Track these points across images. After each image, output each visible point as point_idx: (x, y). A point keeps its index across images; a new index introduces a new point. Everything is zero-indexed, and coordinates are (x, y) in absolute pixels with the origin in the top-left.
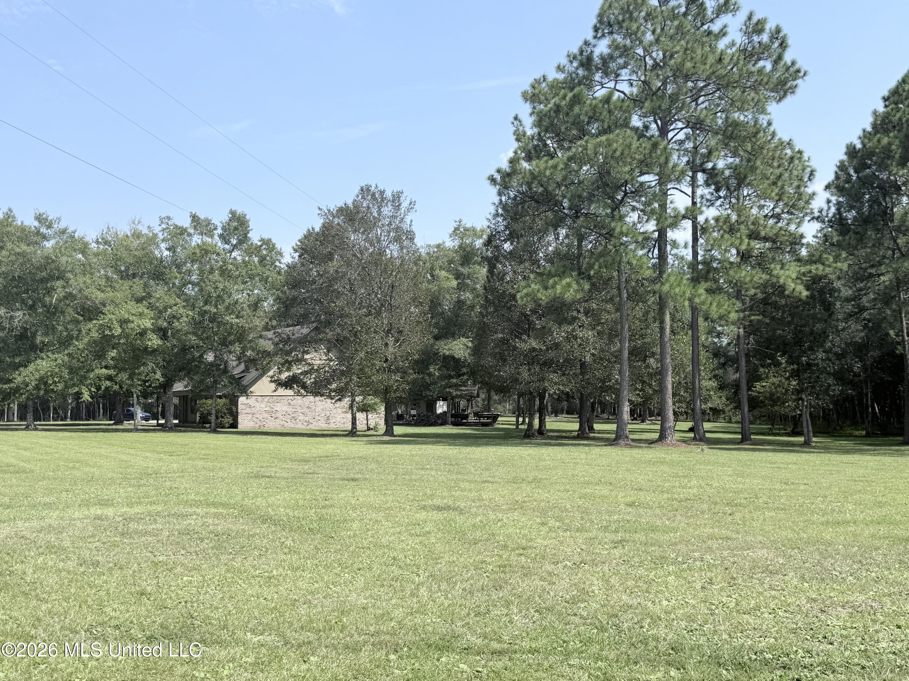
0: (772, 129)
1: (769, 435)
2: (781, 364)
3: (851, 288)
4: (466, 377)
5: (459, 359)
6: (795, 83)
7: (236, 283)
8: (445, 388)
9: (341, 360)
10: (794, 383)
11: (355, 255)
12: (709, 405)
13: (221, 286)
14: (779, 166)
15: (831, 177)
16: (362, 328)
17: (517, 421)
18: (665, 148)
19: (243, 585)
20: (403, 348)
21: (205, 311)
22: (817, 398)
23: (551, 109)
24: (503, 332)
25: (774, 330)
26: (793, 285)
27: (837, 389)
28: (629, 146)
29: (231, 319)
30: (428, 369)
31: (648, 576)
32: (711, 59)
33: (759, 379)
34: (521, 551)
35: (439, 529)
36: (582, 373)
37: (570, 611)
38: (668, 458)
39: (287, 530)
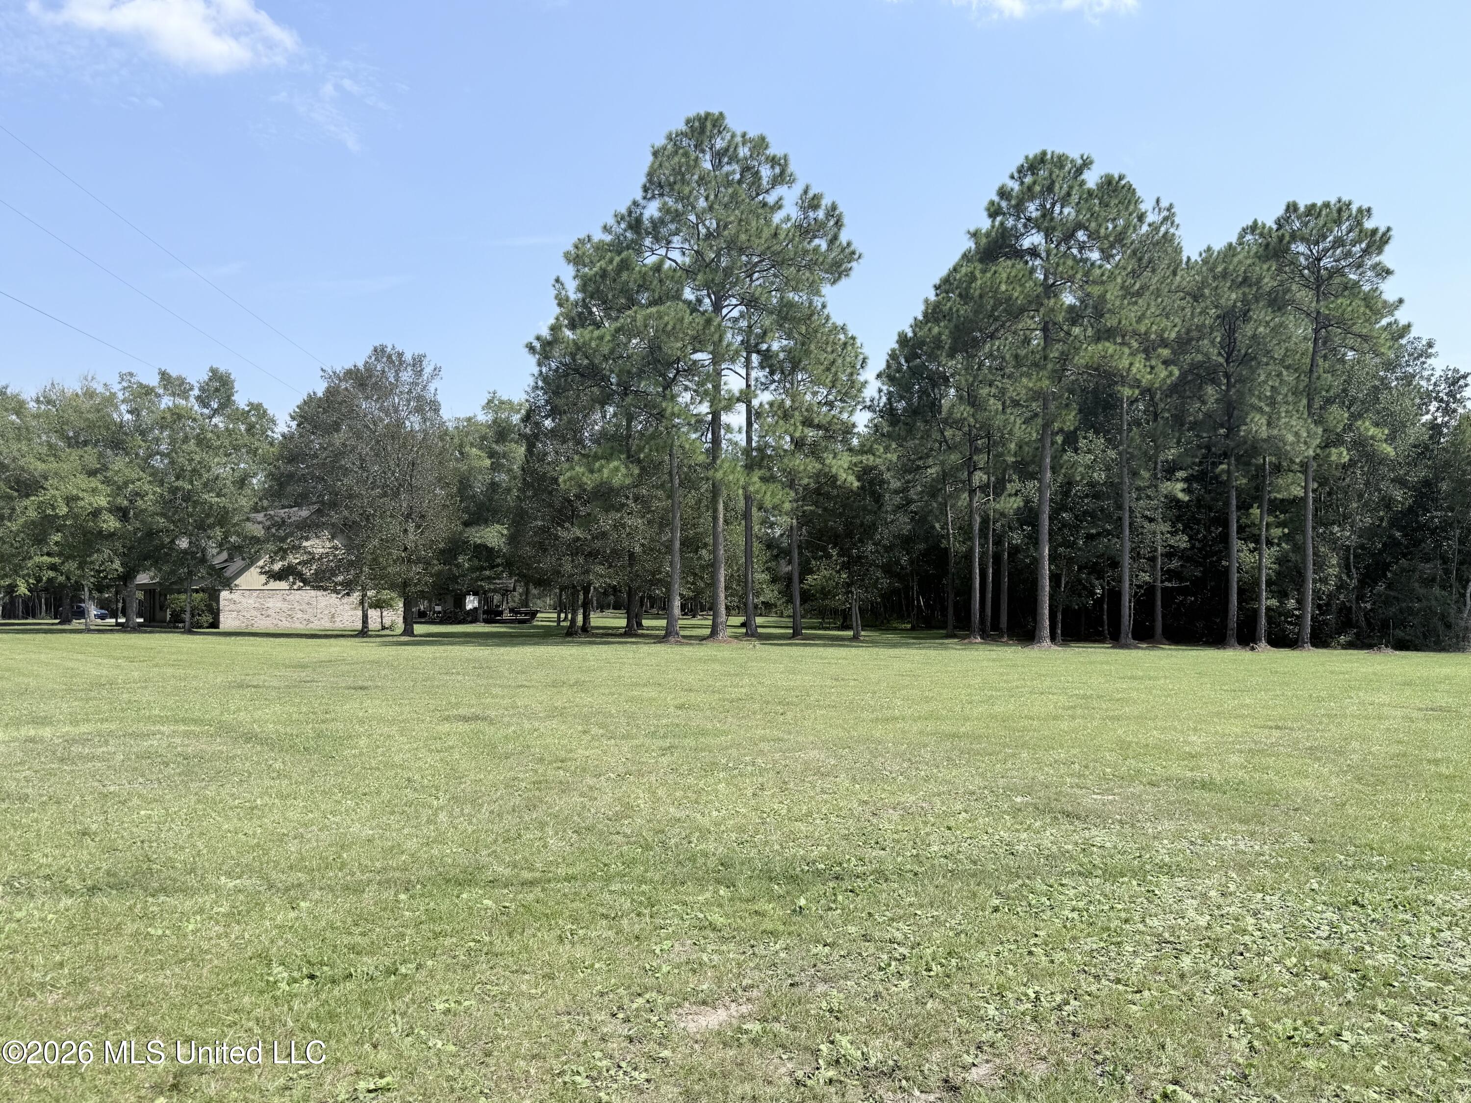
0: (826, 311)
1: (819, 629)
2: (832, 556)
3: (899, 480)
4: (501, 569)
5: (492, 549)
6: (849, 266)
7: (217, 455)
8: (476, 581)
9: (349, 548)
10: (845, 576)
11: (367, 427)
12: (762, 599)
13: (197, 458)
14: (833, 352)
15: (882, 366)
16: (375, 511)
17: (559, 617)
18: (720, 325)
19: (218, 818)
20: (426, 534)
21: (177, 488)
22: (866, 591)
23: (597, 273)
24: (543, 520)
25: (826, 521)
26: (844, 475)
27: (885, 582)
28: (682, 320)
29: (211, 498)
30: (456, 559)
31: (697, 784)
32: (766, 233)
33: (811, 572)
34: (560, 764)
35: (464, 744)
36: (631, 565)
37: (612, 830)
38: (720, 655)
39: (276, 750)
